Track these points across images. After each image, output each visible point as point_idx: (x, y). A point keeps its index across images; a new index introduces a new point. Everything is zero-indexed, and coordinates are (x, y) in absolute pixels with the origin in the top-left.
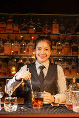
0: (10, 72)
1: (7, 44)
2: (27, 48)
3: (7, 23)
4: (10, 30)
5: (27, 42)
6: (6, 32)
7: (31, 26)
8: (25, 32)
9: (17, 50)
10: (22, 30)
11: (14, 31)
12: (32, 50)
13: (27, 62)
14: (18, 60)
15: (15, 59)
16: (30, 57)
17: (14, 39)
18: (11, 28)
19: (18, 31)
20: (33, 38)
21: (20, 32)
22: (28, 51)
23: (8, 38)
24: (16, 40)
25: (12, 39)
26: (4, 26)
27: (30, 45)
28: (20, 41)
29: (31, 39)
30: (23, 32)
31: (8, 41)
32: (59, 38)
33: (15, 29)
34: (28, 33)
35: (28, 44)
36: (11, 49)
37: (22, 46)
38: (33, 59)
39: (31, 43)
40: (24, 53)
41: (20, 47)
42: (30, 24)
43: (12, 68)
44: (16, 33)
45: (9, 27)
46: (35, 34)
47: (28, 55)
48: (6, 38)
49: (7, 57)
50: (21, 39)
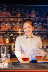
0: (5, 42)
1: (3, 24)
2: (16, 26)
3: (3, 11)
4: (5, 15)
5: (16, 22)
6: (2, 17)
7: (18, 13)
8: (14, 16)
9: (10, 28)
10: (12, 15)
11: (7, 16)
12: (18, 28)
13: (15, 35)
14: (10, 34)
15: (8, 33)
16: (17, 32)
17: (8, 21)
18: (5, 14)
19: (10, 16)
20: (19, 20)
21: (11, 17)
22: (16, 28)
23: (4, 20)
24: (8, 22)
25: (6, 21)
26: (1, 12)
27: (17, 25)
28: (11, 22)
29: (18, 21)
30: (13, 16)
31: (4, 22)
32: (36, 20)
33: (8, 15)
34: (16, 17)
35: (16, 24)
36: (6, 27)
37: (12, 25)
38: (19, 33)
40: (14, 30)
41: (11, 26)
42: (17, 11)
43: (6, 39)
44: (8, 17)
45: (4, 13)
46: (20, 17)
47: (16, 31)
49: (3, 32)
50: (12, 21)
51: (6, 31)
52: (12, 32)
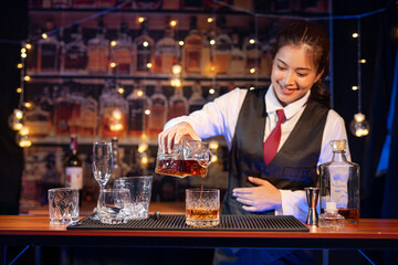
0: (107, 128)
1: (96, 41)
2: (157, 53)
5: (157, 35)
6: (94, 6)
8: (149, 6)
9: (128, 61)
11: (118, 3)
12: (171, 60)
13: (155, 96)
14: (129, 90)
15: (121, 86)
16: (164, 83)
17: (118, 27)
19: (130, 5)
20: (173, 23)
21: (134, 7)
22: (159, 63)
23: (101, 23)
24: (123, 31)
25: (111, 27)
27: (164, 46)
28: (136, 34)
29: (169, 27)
30: (145, 6)
31: (101, 32)
34: (159, 10)
35: (161, 42)
36: (110, 59)
37: (141, 47)
38: (173, 88)
39: (168, 41)
40: (148, 69)
41: (135, 53)
43: (111, 114)
44: (123, 10)
46: (180, 11)
47: (161, 75)
48: (95, 26)
49: (96, 81)
50: (138, 27)
51: (110, 74)
52: (138, 79)
